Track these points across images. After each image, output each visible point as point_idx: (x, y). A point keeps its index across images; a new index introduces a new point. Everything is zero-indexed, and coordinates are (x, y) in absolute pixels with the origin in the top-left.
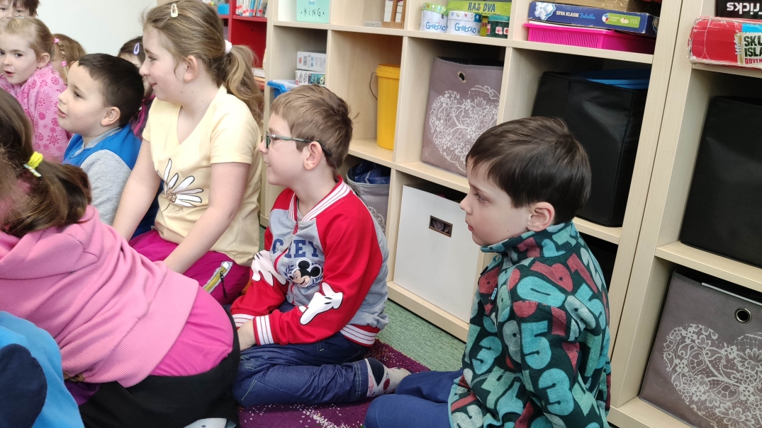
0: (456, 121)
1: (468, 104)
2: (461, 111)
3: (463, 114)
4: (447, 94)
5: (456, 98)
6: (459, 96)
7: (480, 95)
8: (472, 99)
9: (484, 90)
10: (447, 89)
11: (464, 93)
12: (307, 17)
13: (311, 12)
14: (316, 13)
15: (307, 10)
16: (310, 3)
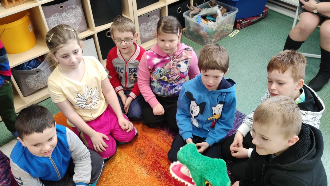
0: (63, 21)
1: (64, 14)
2: (63, 18)
3: (64, 18)
4: (53, 16)
5: (57, 15)
6: (59, 14)
7: (69, 9)
8: (66, 11)
9: (72, 6)
10: (53, 14)
11: (61, 12)
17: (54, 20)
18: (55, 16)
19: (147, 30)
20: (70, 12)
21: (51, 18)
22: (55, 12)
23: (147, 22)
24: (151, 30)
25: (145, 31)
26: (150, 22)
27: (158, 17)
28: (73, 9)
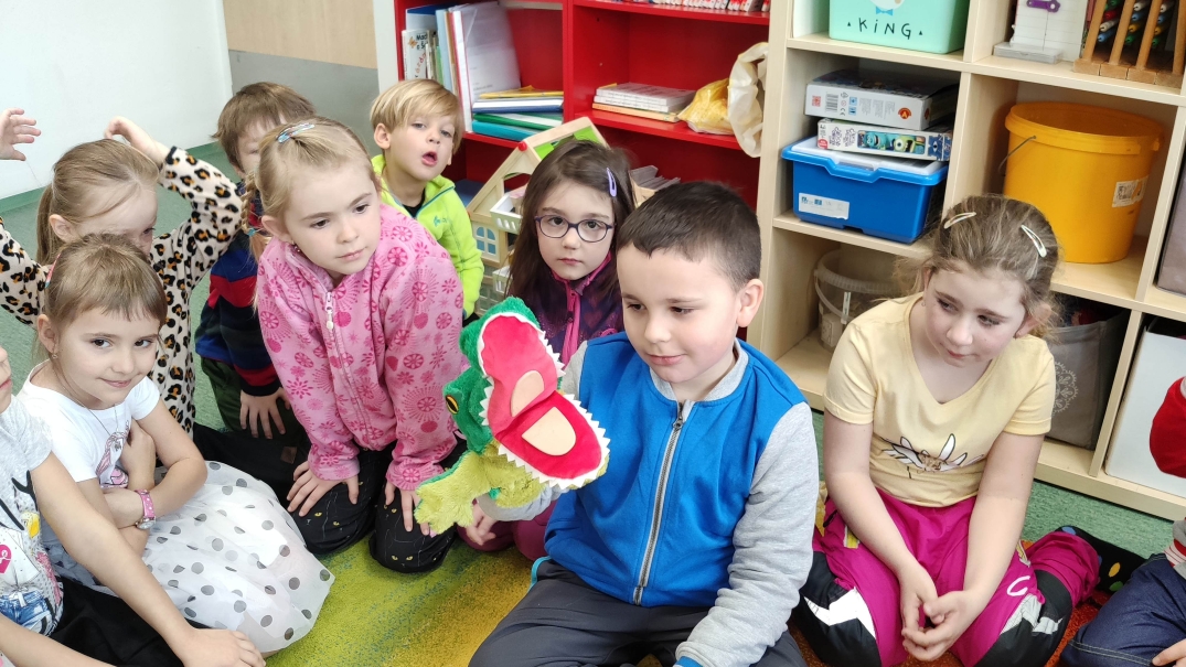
12: (867, 34)
13: (881, 28)
14: (898, 29)
15: (870, 24)
16: (878, 11)
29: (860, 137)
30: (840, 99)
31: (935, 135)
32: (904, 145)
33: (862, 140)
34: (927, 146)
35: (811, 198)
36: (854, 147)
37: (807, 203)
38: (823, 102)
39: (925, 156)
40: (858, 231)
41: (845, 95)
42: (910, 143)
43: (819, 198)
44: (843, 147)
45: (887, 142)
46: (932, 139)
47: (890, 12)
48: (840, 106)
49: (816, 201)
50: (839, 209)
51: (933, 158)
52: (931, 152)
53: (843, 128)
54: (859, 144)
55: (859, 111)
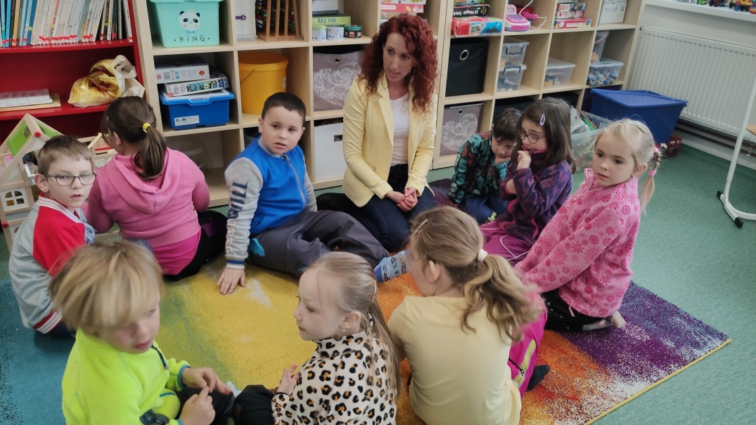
1: (338, 73)
2: (334, 77)
4: (322, 71)
5: (328, 71)
6: (330, 70)
7: (346, 66)
8: (340, 69)
9: (351, 64)
10: (322, 68)
11: (335, 68)
12: (184, 43)
13: (191, 39)
14: (198, 39)
15: (185, 38)
16: (188, 32)
17: (321, 77)
18: (324, 72)
19: (454, 135)
20: (346, 72)
21: (318, 74)
22: (327, 66)
23: (457, 121)
24: (460, 137)
25: (451, 135)
26: (462, 122)
27: (476, 118)
28: (351, 67)
29: (187, 87)
30: (171, 73)
31: (220, 79)
32: (208, 86)
33: (189, 88)
34: (218, 84)
35: (180, 119)
36: (187, 93)
37: (178, 122)
38: (162, 77)
39: (218, 88)
40: (204, 126)
41: (172, 71)
42: (210, 84)
43: (184, 118)
44: (181, 94)
45: (200, 87)
46: (219, 81)
47: (194, 32)
48: (171, 77)
49: (183, 120)
50: (195, 119)
51: (222, 88)
52: (220, 86)
53: (179, 85)
54: (188, 91)
55: (180, 75)
